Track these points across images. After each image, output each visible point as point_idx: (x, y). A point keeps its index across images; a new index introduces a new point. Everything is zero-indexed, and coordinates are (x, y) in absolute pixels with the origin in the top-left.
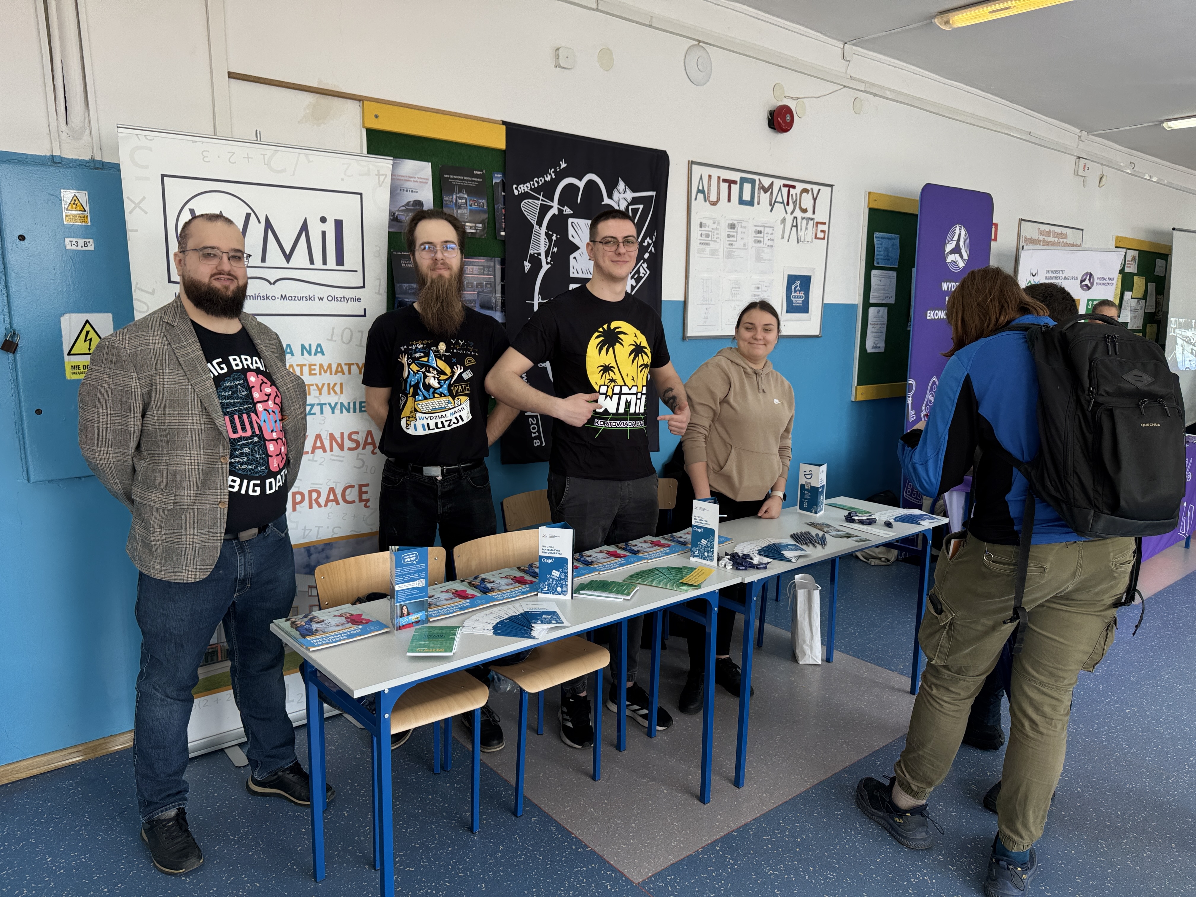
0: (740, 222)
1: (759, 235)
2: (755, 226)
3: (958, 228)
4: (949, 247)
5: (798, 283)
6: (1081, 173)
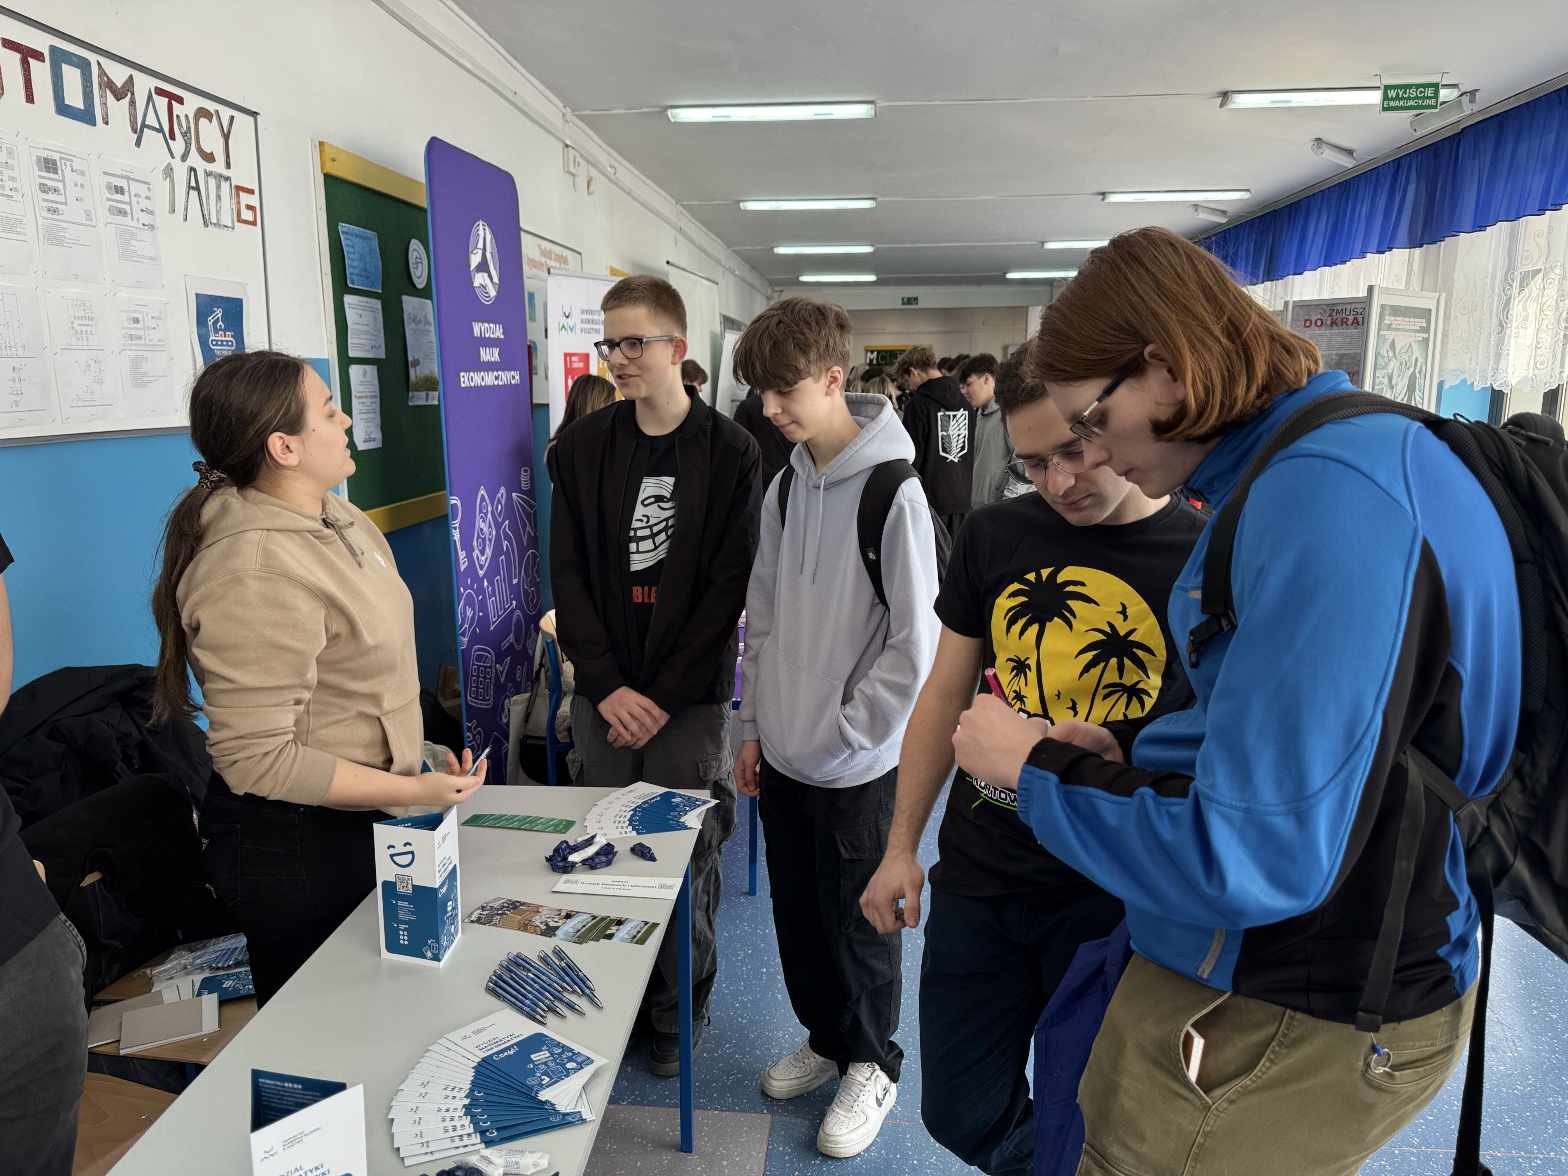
0: (68, 158)
1: (118, 197)
2: (105, 173)
3: (481, 227)
4: (475, 260)
5: (219, 312)
6: (572, 169)
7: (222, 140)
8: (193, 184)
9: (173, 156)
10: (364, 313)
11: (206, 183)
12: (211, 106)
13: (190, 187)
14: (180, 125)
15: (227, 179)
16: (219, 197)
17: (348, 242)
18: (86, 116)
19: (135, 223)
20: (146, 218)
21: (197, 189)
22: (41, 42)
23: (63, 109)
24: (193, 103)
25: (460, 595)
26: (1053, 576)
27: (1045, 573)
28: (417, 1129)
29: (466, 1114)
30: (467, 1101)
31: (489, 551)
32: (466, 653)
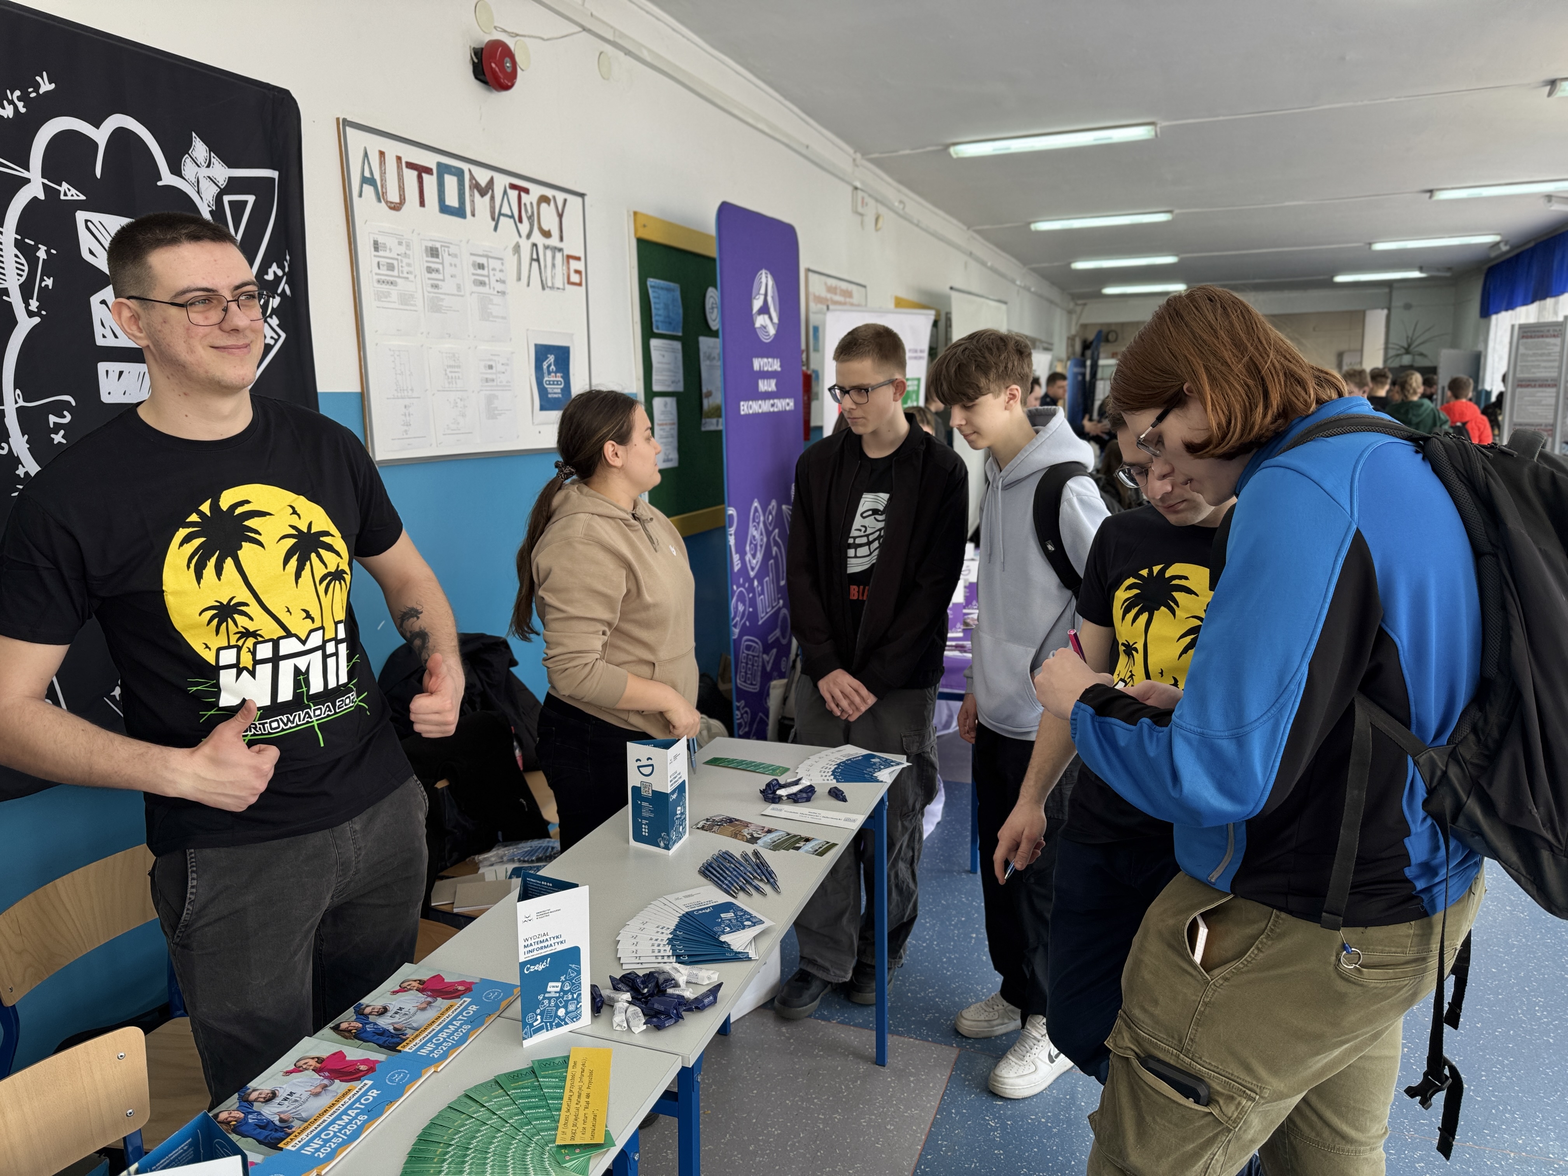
0: (446, 245)
1: (480, 272)
2: (472, 254)
3: (764, 276)
4: (757, 304)
5: (551, 358)
6: (860, 209)
7: (557, 219)
8: (535, 256)
9: (520, 236)
10: (666, 354)
11: (545, 255)
12: (549, 193)
13: (532, 259)
14: (526, 211)
15: (560, 250)
16: (554, 265)
17: (655, 295)
18: (459, 212)
19: (491, 291)
20: (499, 287)
21: (538, 260)
22: (429, 160)
23: (445, 209)
24: (536, 191)
25: (733, 592)
26: (1162, 572)
27: (1156, 569)
28: (634, 948)
29: (668, 944)
30: (671, 936)
31: (759, 556)
32: (737, 642)
